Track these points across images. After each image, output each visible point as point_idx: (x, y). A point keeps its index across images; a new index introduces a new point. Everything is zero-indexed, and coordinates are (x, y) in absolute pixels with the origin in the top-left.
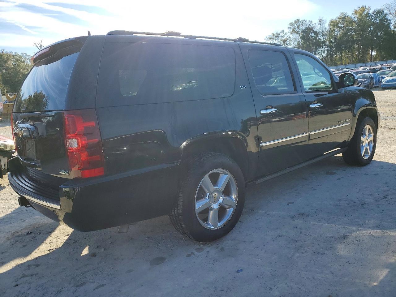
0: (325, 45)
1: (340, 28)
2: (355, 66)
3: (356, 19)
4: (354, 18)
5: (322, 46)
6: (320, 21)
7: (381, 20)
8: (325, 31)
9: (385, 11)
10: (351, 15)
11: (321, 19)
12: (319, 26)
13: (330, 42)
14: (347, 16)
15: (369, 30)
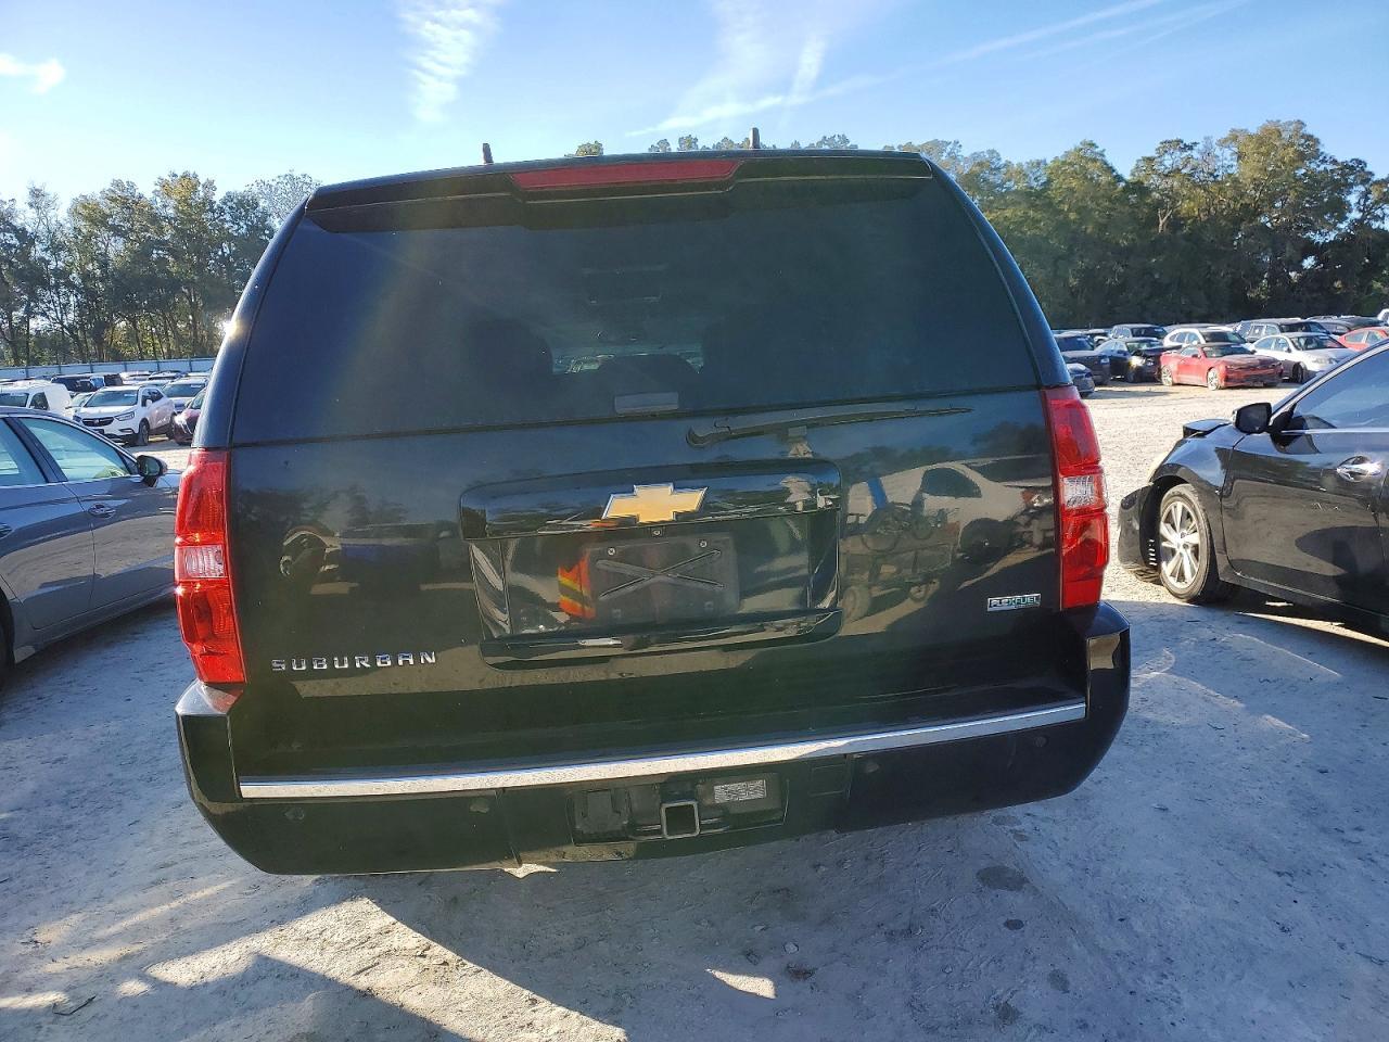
0: (69, 285)
1: (117, 231)
2: (190, 365)
3: (171, 212)
4: (165, 206)
5: (57, 286)
6: (36, 194)
7: (252, 228)
8: (59, 235)
9: (262, 204)
10: (152, 195)
11: (37, 187)
12: (31, 214)
13: (86, 276)
14: (137, 194)
15: (220, 253)
